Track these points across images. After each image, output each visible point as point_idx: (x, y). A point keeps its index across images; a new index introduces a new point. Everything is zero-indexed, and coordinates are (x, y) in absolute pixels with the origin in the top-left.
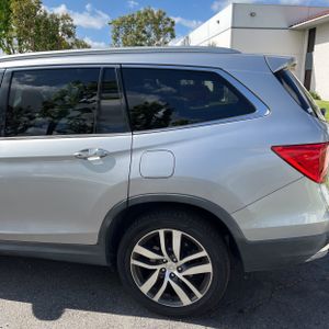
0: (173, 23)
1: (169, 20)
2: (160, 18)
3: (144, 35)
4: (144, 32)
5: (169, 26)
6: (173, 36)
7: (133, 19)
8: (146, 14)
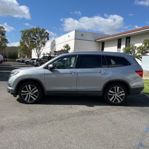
0: (48, 34)
2: (43, 32)
4: (36, 37)
5: (46, 35)
6: (48, 39)
7: (31, 31)
8: (37, 29)
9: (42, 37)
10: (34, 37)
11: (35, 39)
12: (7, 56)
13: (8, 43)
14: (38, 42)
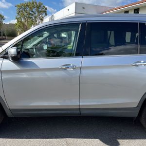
0: (46, 9)
1: (44, 7)
2: (40, 6)
3: (32, 13)
4: (33, 11)
5: (44, 9)
6: (46, 15)
7: (27, 5)
8: (33, 3)
9: (40, 12)
10: (31, 12)
11: (32, 15)
12: (6, 34)
13: (4, 19)
14: (35, 18)
